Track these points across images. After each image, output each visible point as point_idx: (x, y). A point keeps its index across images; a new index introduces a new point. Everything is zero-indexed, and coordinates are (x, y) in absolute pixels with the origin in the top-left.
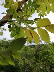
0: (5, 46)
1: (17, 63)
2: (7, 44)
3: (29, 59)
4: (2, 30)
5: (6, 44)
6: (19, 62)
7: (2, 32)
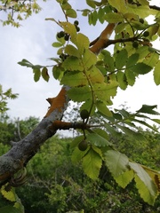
0: (4, 138)
1: (46, 194)
2: (13, 133)
3: (80, 180)
4: (4, 96)
5: (8, 134)
6: (52, 191)
7: (5, 103)
